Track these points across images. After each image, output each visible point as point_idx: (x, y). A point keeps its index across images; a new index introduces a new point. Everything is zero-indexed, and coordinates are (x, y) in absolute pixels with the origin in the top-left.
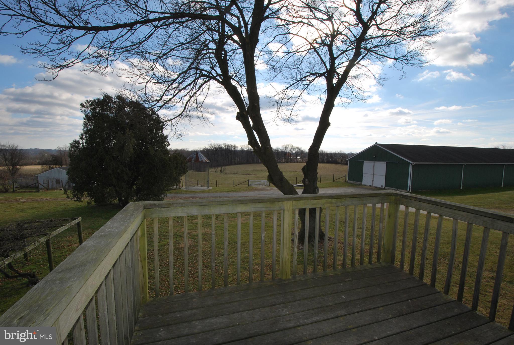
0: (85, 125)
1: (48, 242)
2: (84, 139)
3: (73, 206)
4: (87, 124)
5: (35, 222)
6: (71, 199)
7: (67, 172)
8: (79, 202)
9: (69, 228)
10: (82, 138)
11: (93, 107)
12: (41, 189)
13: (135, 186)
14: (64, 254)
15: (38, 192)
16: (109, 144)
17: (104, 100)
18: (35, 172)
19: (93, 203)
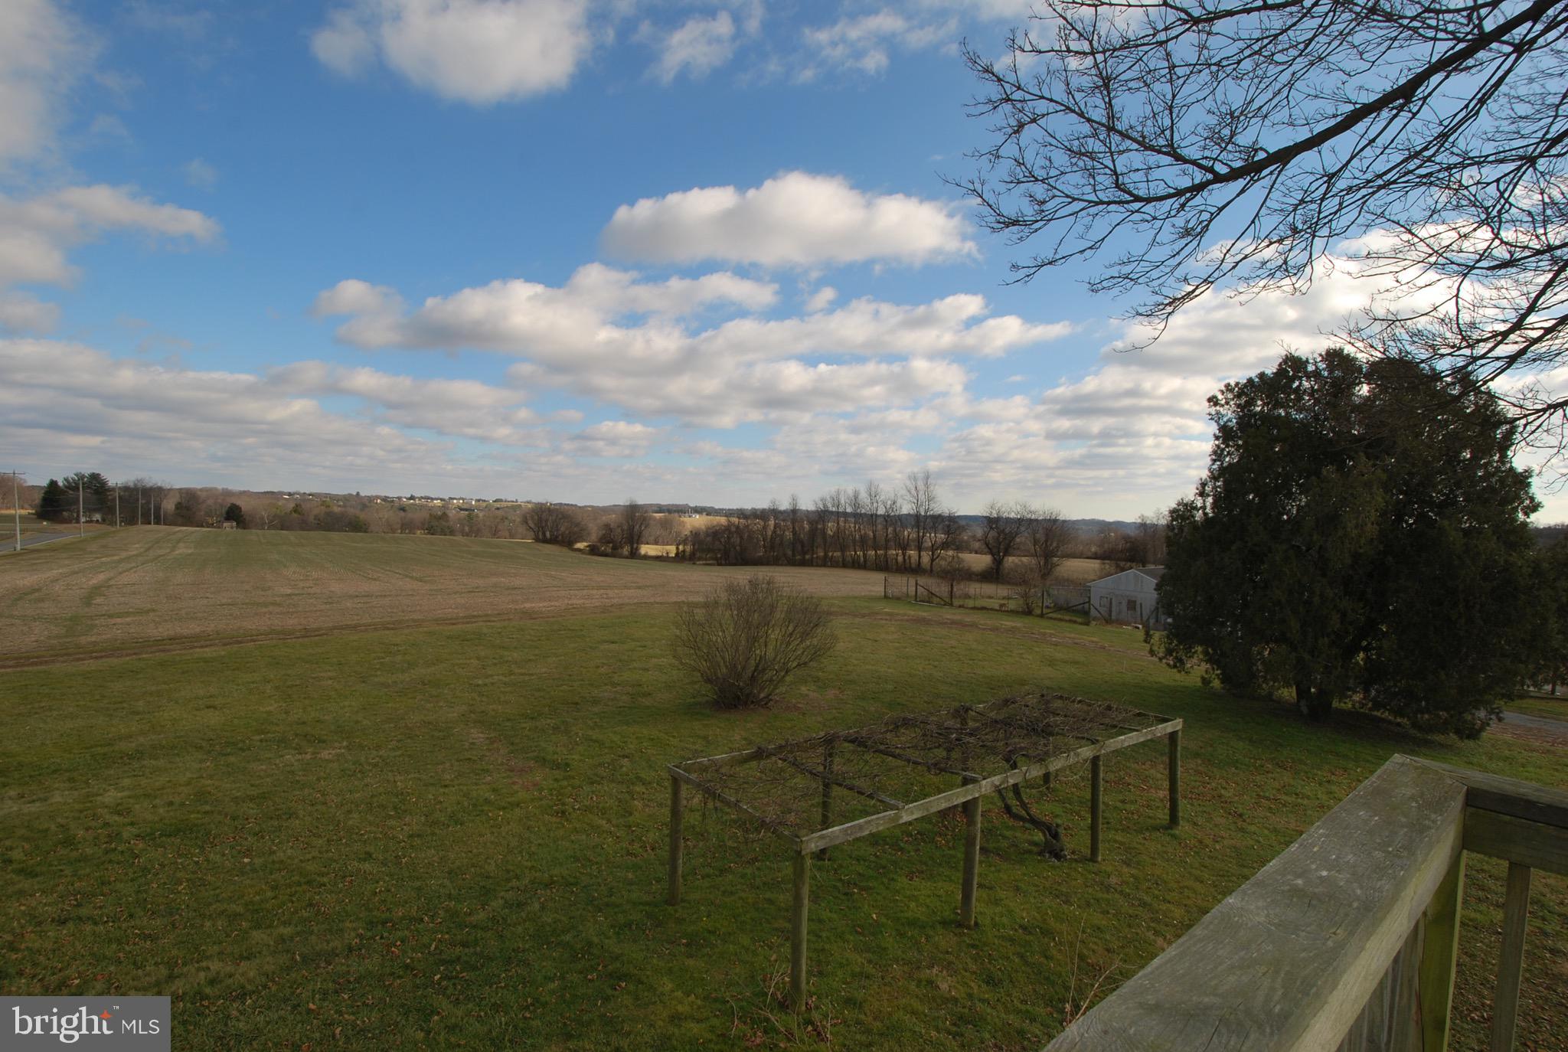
0: (1217, 454)
1: (1095, 760)
2: (1208, 495)
3: (1161, 680)
4: (1223, 450)
5: (1074, 701)
6: (1161, 659)
7: (1157, 585)
8: (1179, 672)
9: (1148, 740)
10: (1202, 494)
11: (1244, 399)
12: (1095, 619)
13: (1362, 655)
14: (1127, 806)
15: (1087, 624)
16: (1284, 509)
17: (1281, 372)
18: (1086, 576)
19: (1216, 684)
